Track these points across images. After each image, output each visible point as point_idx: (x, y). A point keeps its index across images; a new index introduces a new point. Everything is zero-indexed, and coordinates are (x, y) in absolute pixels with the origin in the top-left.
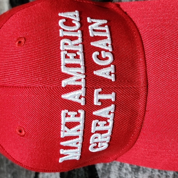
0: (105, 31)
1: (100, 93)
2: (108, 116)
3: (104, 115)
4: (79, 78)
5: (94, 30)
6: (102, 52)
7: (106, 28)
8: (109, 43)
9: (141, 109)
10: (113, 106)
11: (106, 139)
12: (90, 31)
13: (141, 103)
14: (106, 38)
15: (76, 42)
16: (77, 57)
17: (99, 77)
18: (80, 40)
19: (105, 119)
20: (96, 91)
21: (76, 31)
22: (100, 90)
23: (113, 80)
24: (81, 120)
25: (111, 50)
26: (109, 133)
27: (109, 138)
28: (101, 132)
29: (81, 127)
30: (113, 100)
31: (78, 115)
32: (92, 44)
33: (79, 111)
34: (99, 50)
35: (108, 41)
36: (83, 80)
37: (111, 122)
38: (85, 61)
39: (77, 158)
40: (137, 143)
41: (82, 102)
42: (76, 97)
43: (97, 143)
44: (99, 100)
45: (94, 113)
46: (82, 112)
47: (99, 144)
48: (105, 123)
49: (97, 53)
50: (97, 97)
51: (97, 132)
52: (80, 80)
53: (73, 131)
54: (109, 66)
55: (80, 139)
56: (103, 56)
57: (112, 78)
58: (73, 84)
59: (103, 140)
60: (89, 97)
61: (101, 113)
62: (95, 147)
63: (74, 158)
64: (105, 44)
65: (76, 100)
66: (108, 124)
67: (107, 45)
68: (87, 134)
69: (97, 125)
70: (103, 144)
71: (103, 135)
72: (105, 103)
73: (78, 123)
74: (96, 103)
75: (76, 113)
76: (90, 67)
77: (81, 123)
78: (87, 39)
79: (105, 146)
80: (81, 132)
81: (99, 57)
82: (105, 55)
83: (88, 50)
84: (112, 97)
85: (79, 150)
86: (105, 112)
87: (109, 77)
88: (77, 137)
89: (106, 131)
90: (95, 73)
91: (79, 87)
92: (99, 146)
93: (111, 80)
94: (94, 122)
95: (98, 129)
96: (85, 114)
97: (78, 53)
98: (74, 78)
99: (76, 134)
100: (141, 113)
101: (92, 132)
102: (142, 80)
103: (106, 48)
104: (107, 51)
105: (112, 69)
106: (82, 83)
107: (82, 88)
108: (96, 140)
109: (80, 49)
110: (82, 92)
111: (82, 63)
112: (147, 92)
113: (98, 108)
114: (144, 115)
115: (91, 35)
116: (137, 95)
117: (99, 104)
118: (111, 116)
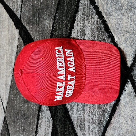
0: (71, 54)
1: (70, 76)
2: (73, 84)
3: (71, 84)
4: (63, 71)
5: (68, 54)
6: (71, 62)
7: (72, 53)
8: (73, 59)
9: (84, 82)
10: (74, 81)
11: (71, 92)
12: (66, 54)
13: (84, 80)
14: (72, 57)
15: (62, 59)
16: (63, 64)
17: (70, 71)
18: (63, 58)
19: (72, 85)
20: (69, 76)
21: (62, 55)
22: (70, 75)
23: (75, 72)
24: (64, 85)
25: (74, 61)
26: (73, 90)
27: (72, 92)
28: (70, 90)
29: (63, 88)
30: (74, 79)
31: (63, 84)
32: (67, 59)
33: (63, 82)
34: (70, 61)
35: (73, 58)
36: (65, 72)
37: (73, 86)
38: (65, 65)
39: (61, 99)
40: (82, 94)
41: (64, 79)
42: (62, 78)
43: (68, 94)
44: (70, 79)
45: (68, 83)
46: (64, 83)
47: (69, 94)
48: (71, 86)
49: (69, 62)
50: (69, 77)
51: (68, 90)
52: (64, 72)
53: (61, 89)
54: (73, 67)
55: (63, 92)
56: (71, 64)
57: (74, 71)
58: (61, 73)
59: (70, 92)
60: (66, 78)
61: (70, 83)
62: (67, 95)
63: (60, 99)
64: (71, 59)
65: (62, 79)
66: (72, 87)
67: (72, 59)
68: (65, 90)
69: (69, 87)
70: (70, 94)
71: (71, 91)
72: (72, 80)
73: (62, 87)
74: (69, 79)
75: (62, 83)
76: (67, 67)
77: (63, 86)
78: (66, 58)
79: (71, 94)
80: (63, 90)
81: (70, 64)
82: (72, 63)
83: (66, 61)
84: (74, 77)
85: (62, 96)
86: (72, 82)
87: (73, 71)
88: (62, 91)
89: (71, 89)
90: (69, 69)
91: (63, 74)
92: (69, 95)
93: (74, 72)
94: (68, 86)
95: (69, 88)
96: (65, 83)
97: (63, 63)
98: (62, 71)
99: (61, 90)
100: (83, 83)
101: (67, 89)
102: (84, 72)
103: (72, 61)
104: (72, 62)
105: (74, 68)
106: (64, 73)
107: (64, 75)
108: (68, 93)
109: (63, 61)
110: (64, 76)
111: (64, 66)
112: (86, 76)
113: (69, 81)
114: (85, 84)
115: (67, 56)
116: (82, 77)
117: (70, 80)
118: (74, 84)
